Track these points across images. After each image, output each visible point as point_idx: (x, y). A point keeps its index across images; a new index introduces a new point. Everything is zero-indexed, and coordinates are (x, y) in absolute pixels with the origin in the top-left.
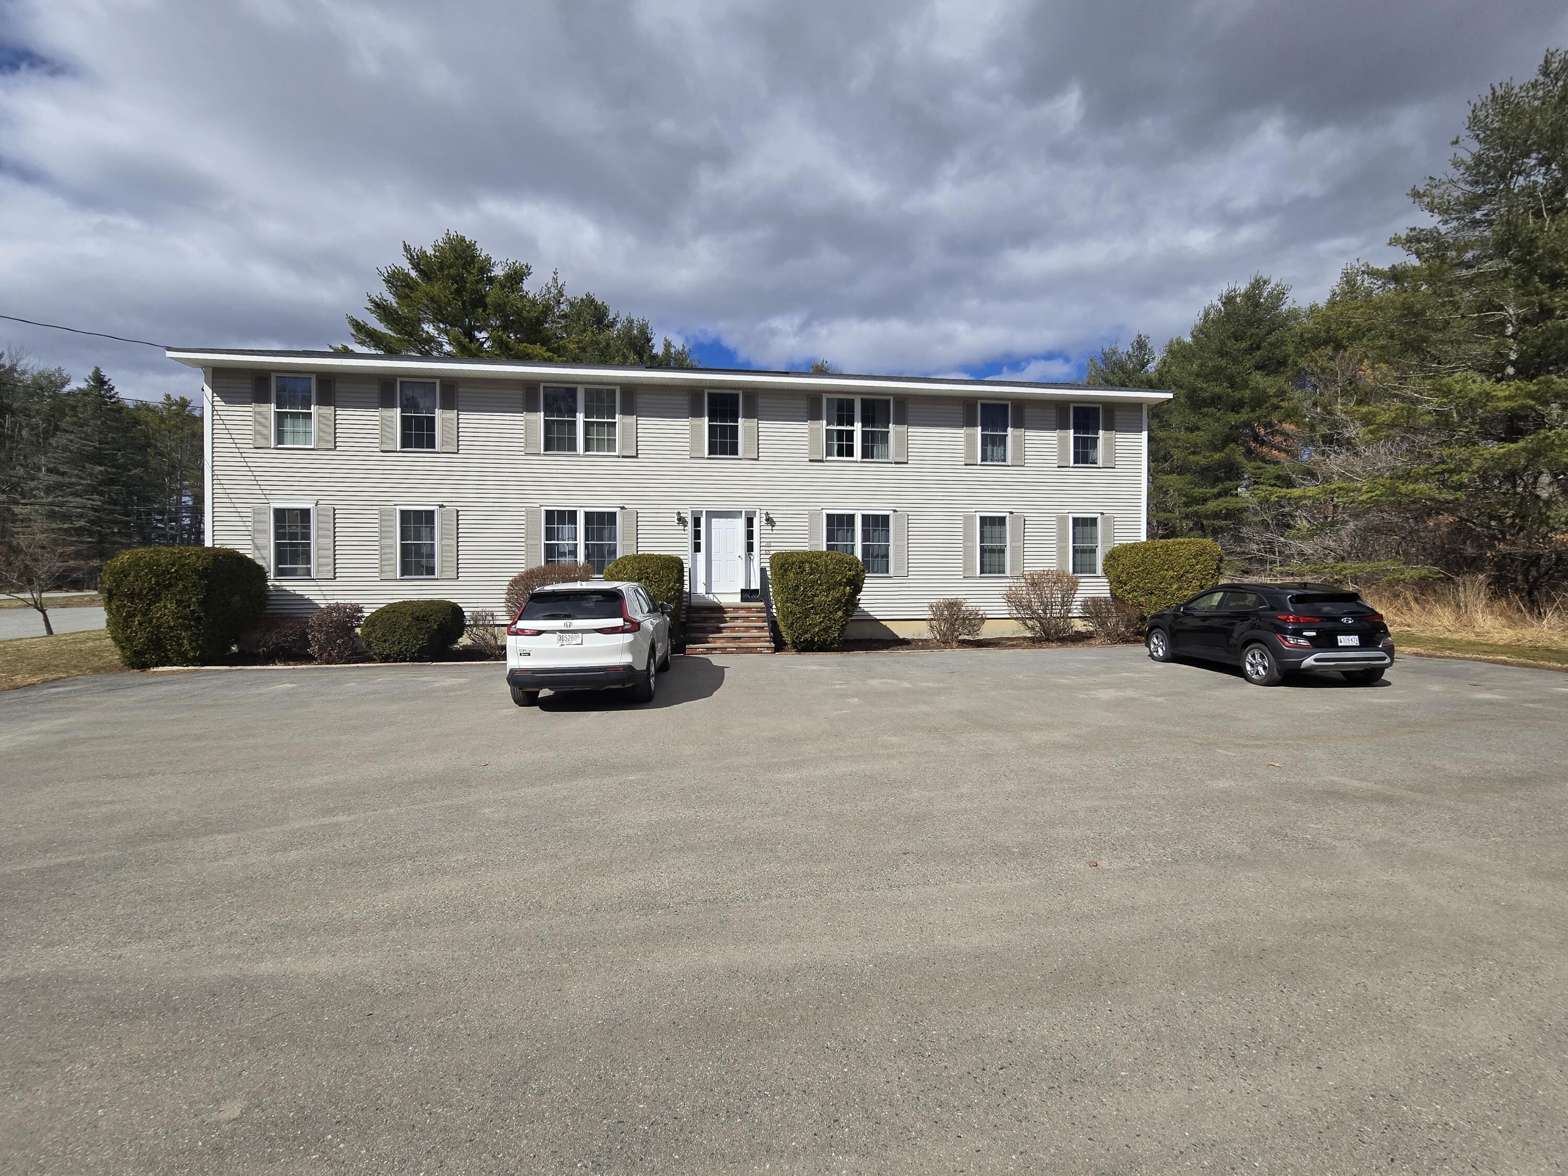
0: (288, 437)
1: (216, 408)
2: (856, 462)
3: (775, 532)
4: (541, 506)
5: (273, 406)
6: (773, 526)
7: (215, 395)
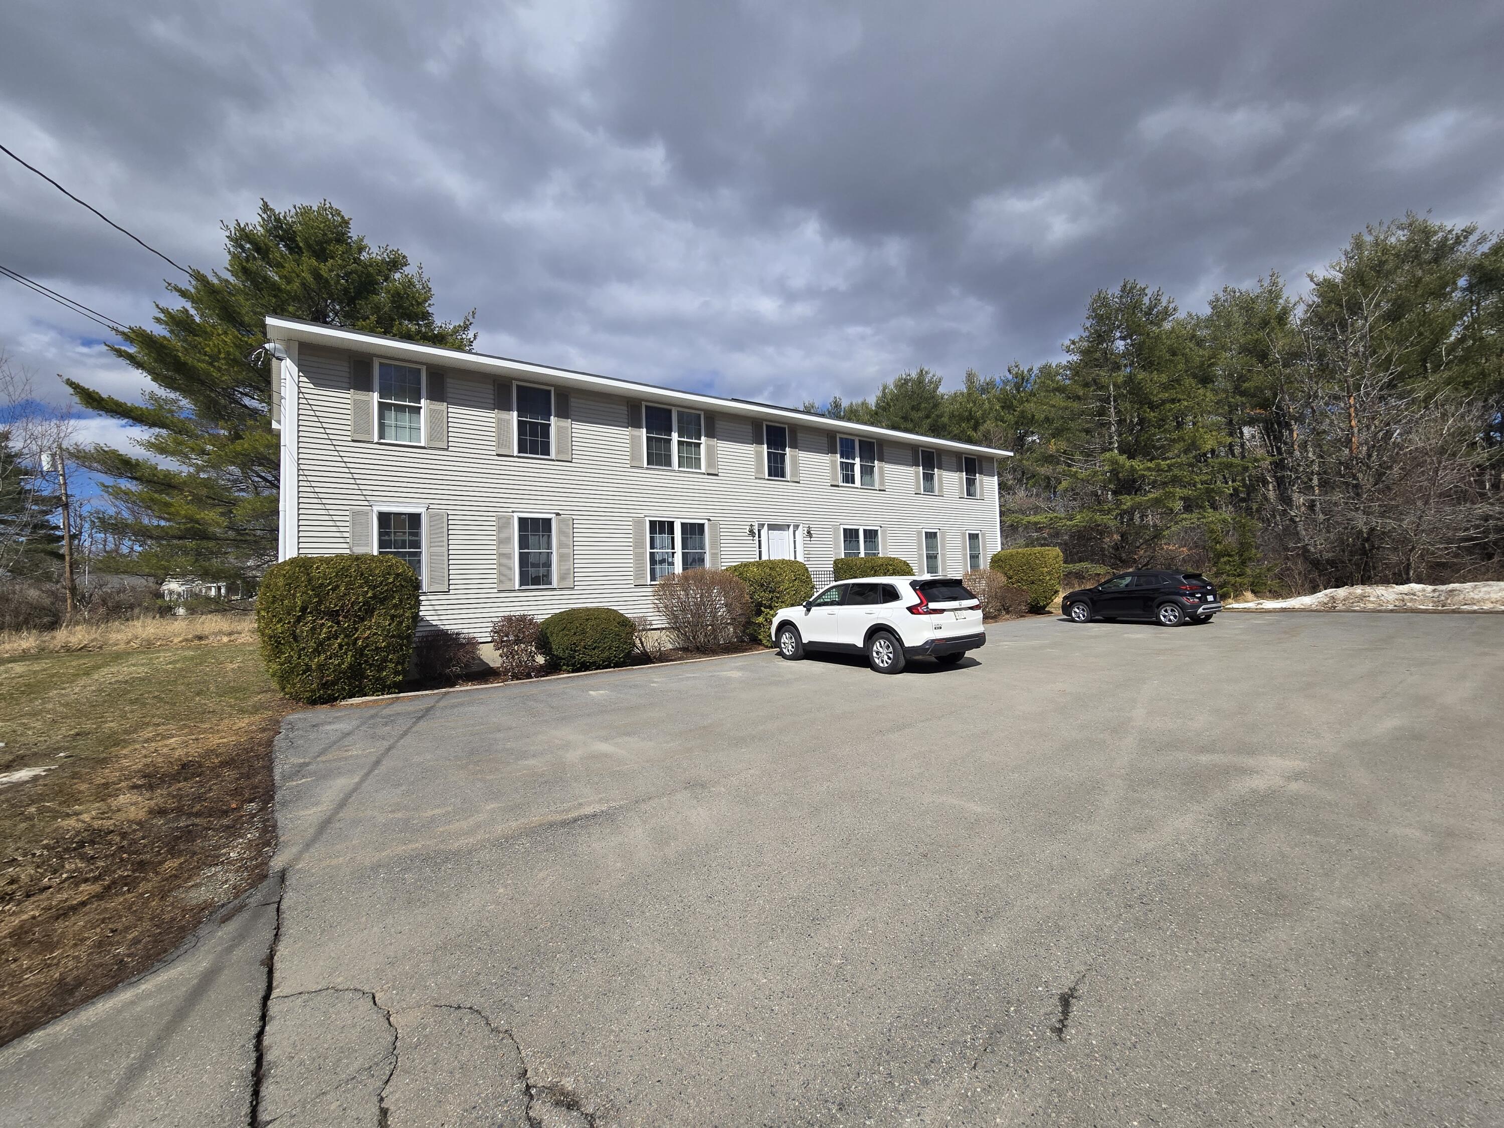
0: (390, 432)
1: (303, 390)
2: (857, 488)
3: (812, 542)
4: (645, 516)
5: (376, 395)
6: (811, 537)
7: (301, 374)
